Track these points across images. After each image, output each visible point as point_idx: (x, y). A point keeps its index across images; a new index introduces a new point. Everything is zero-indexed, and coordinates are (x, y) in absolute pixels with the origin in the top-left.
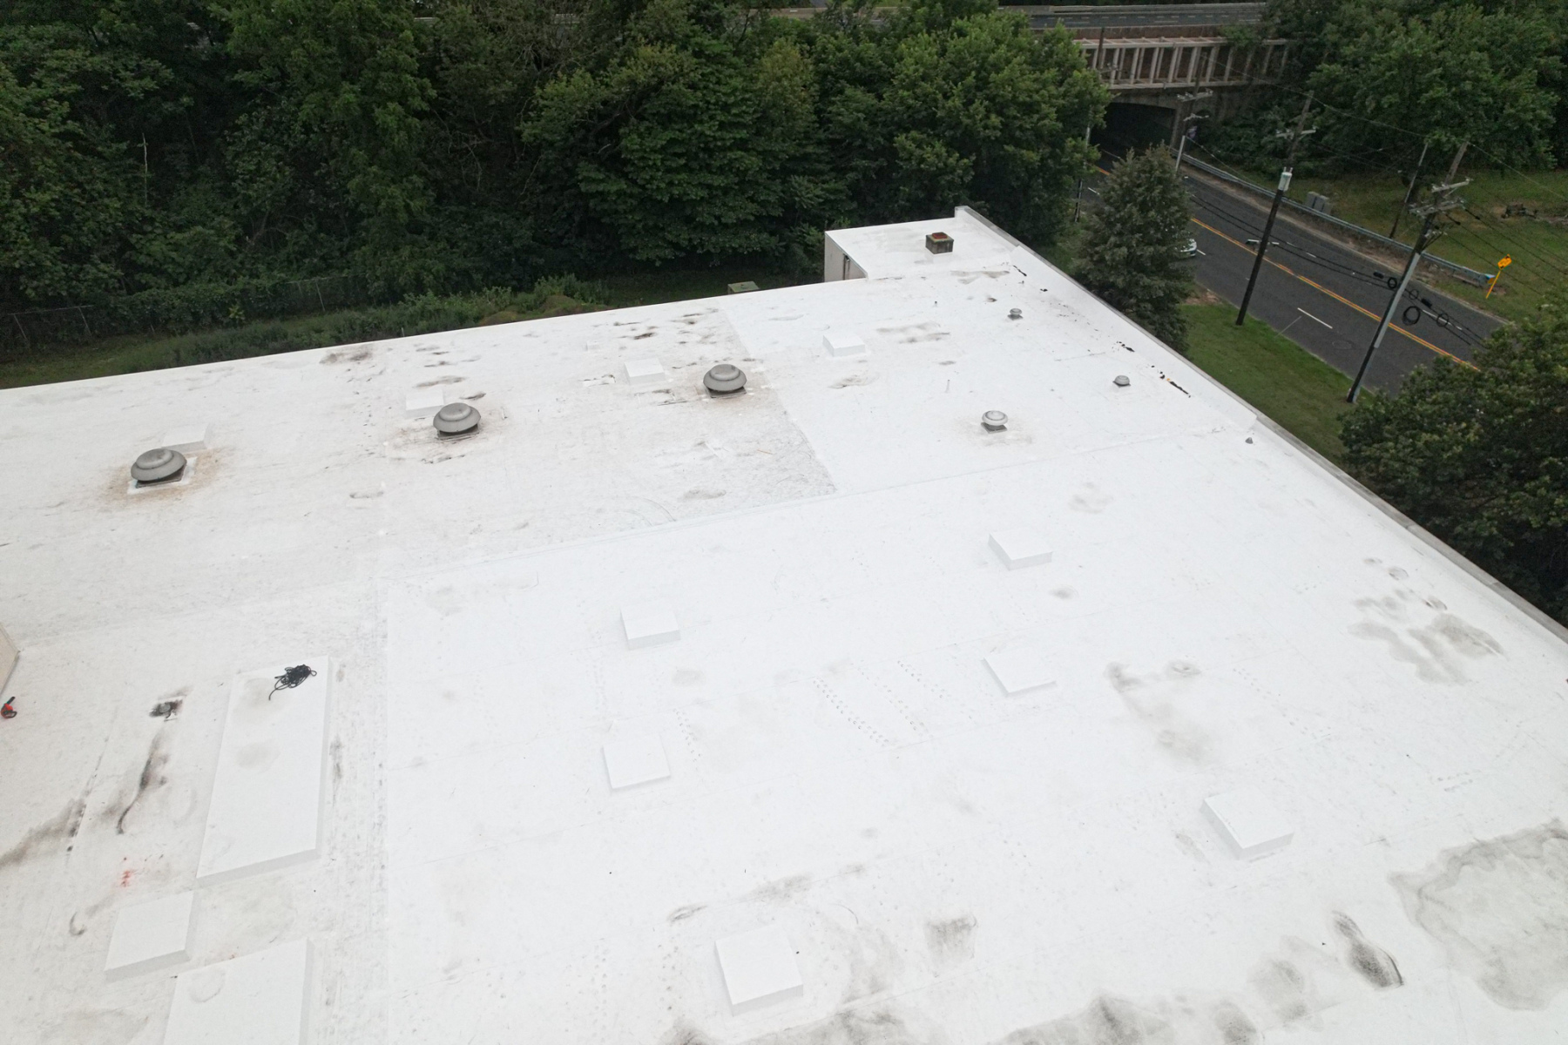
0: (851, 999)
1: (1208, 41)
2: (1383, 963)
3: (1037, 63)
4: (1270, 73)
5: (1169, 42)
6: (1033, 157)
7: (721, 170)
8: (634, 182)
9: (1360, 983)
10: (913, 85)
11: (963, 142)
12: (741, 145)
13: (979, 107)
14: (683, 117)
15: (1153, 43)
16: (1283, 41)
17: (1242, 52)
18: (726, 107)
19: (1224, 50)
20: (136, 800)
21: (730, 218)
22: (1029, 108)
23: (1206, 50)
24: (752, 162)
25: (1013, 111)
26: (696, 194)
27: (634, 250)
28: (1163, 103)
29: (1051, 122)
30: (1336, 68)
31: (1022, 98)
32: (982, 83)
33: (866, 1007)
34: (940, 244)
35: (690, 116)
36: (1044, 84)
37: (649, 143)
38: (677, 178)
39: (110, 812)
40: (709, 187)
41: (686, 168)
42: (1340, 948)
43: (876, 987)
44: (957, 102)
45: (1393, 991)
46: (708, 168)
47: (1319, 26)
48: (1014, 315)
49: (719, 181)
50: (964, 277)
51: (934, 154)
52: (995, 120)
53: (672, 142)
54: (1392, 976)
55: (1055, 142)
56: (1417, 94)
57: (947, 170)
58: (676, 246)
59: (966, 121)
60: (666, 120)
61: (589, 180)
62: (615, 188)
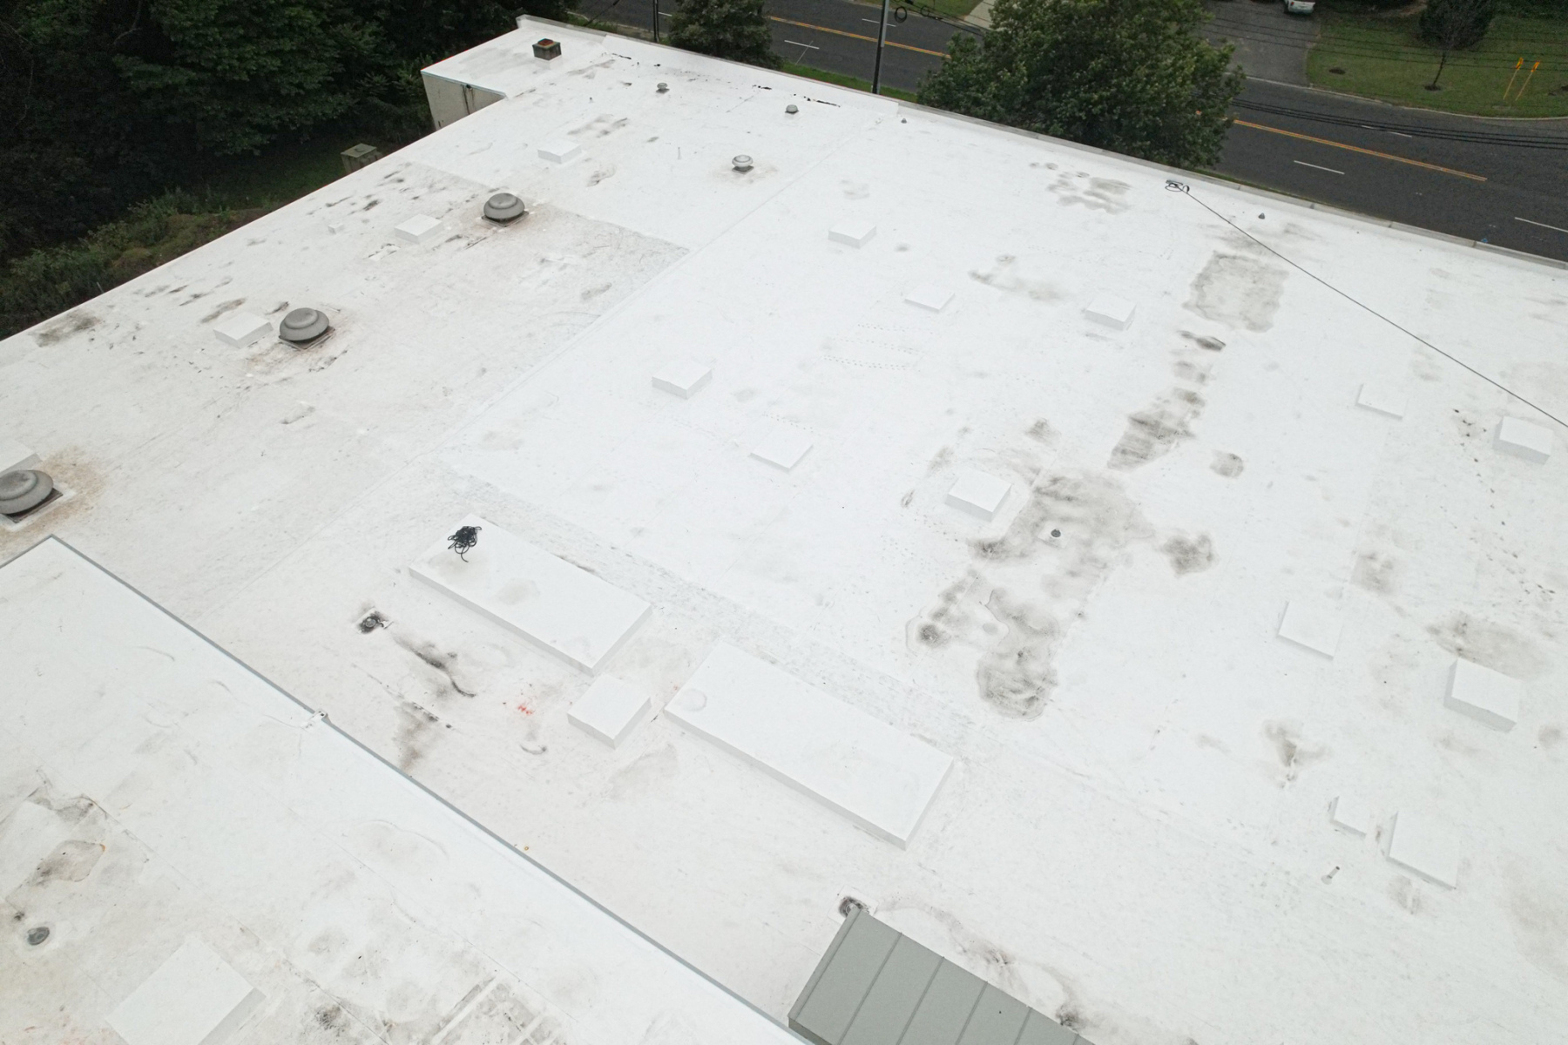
0: (1031, 483)
2: (1212, 341)
7: (284, 32)
8: (197, 67)
9: (1211, 353)
20: (450, 676)
21: (311, 84)
26: (272, 63)
33: (1042, 481)
34: (540, 48)
39: (441, 693)
42: (1193, 345)
43: (1037, 471)
45: (1224, 349)
46: (269, 32)
48: (662, 89)
50: (585, 73)
54: (1220, 345)
61: (140, 75)
62: (181, 76)
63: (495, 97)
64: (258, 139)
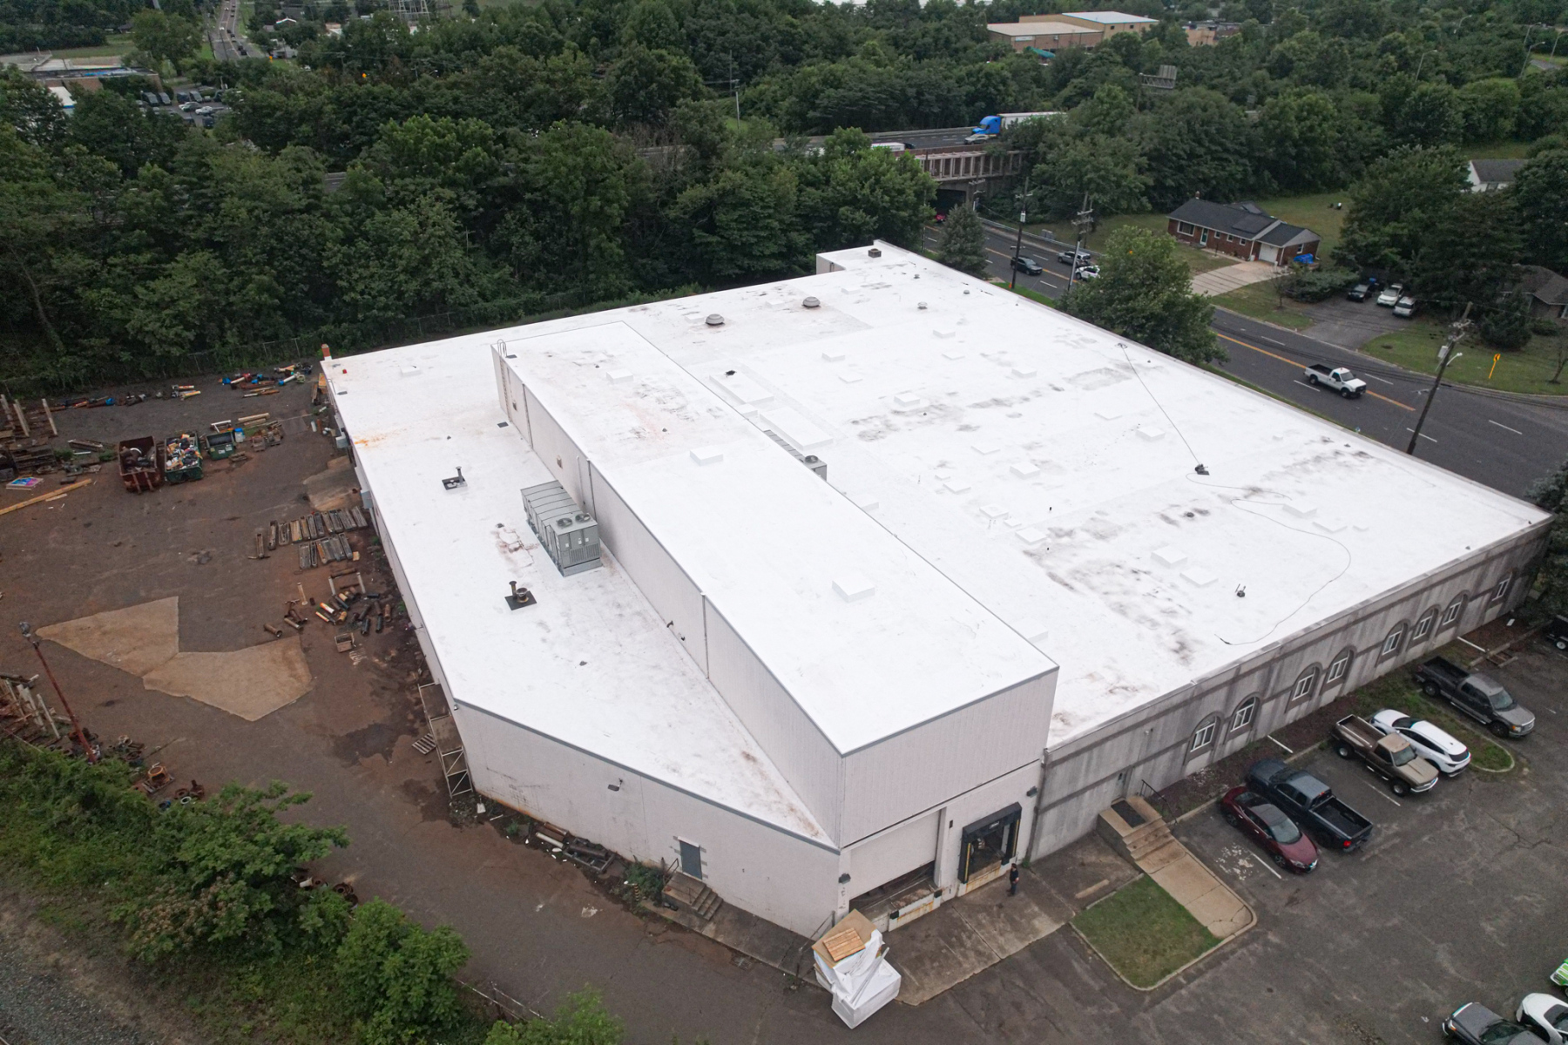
0: (932, 403)
1: (978, 153)
2: (1059, 389)
3: (901, 171)
4: (1014, 169)
5: (958, 155)
6: (904, 214)
7: (762, 229)
8: (722, 237)
9: (1054, 391)
10: (843, 185)
11: (872, 209)
12: (770, 216)
13: (879, 192)
14: (742, 205)
15: (948, 156)
16: (1017, 152)
17: (997, 159)
18: (762, 199)
19: (987, 158)
21: (767, 252)
22: (901, 192)
23: (977, 159)
24: (776, 224)
25: (894, 194)
26: (753, 240)
27: (720, 271)
28: (959, 188)
29: (912, 198)
30: (1043, 167)
31: (897, 187)
32: (877, 181)
34: (875, 254)
35: (746, 204)
36: (905, 180)
37: (730, 217)
38: (745, 233)
40: (757, 236)
41: (746, 229)
42: (1050, 388)
43: (937, 402)
44: (867, 191)
46: (756, 228)
47: (1036, 144)
48: (917, 277)
49: (763, 234)
50: (889, 267)
51: (859, 216)
52: (887, 198)
53: (740, 216)
54: (1062, 390)
55: (915, 208)
56: (1081, 177)
57: (865, 223)
58: (740, 267)
59: (872, 199)
60: (735, 207)
61: (700, 237)
62: (714, 239)
63: (842, 269)
64: (737, 271)
